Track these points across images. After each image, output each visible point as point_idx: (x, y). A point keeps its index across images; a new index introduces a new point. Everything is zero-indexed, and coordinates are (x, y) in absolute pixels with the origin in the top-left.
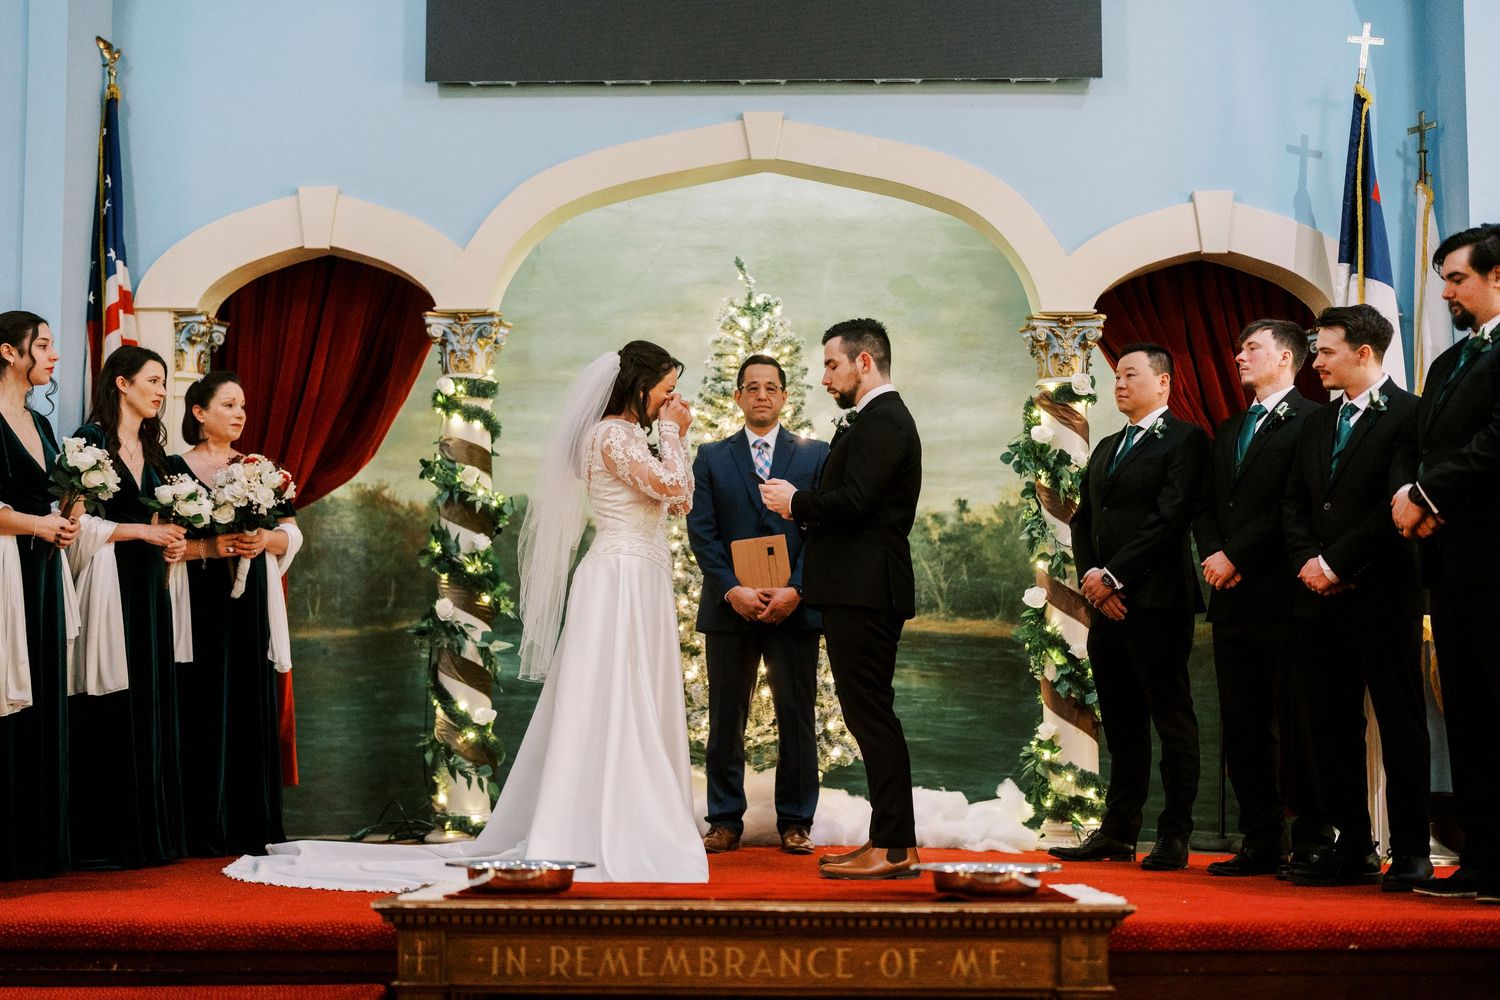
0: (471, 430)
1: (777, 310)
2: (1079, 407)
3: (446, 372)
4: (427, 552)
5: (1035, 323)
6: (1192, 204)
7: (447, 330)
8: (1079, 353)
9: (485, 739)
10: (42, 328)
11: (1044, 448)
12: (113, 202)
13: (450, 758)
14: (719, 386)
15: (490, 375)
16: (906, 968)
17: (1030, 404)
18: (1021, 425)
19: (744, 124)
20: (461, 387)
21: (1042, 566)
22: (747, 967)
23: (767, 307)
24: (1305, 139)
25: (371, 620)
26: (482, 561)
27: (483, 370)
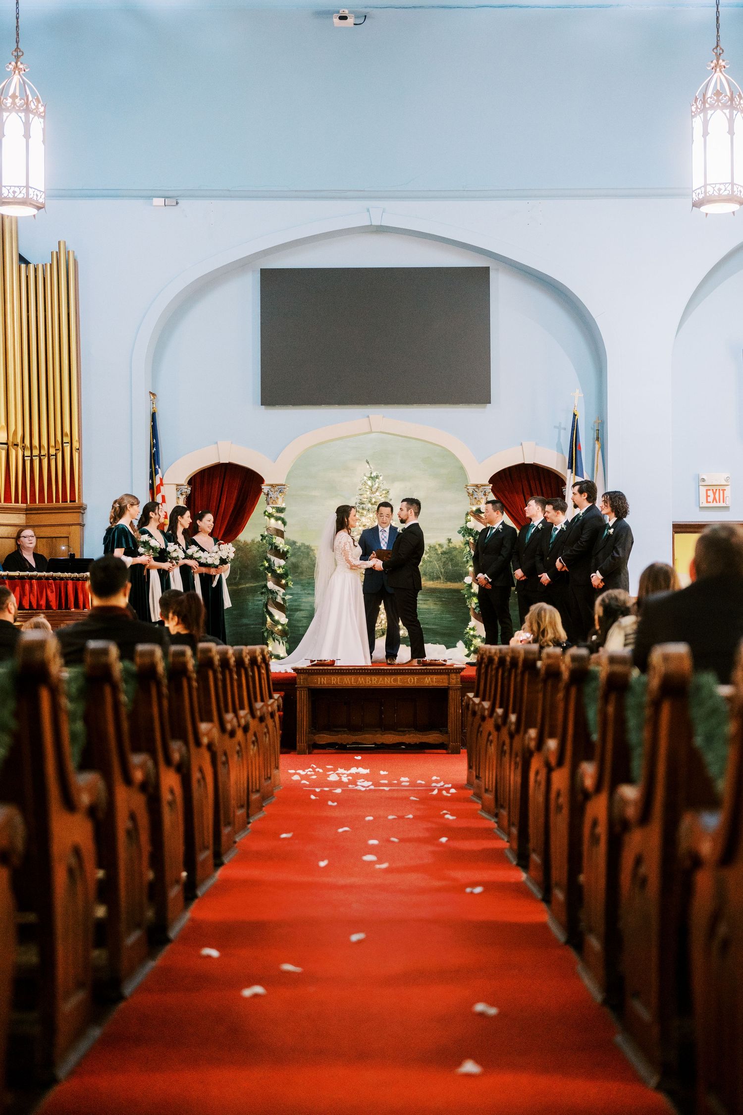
0: (277, 524)
1: (381, 478)
3: (268, 504)
4: (263, 565)
5: (468, 487)
6: (522, 446)
7: (269, 490)
8: (483, 497)
9: (284, 629)
10: (161, 506)
11: (471, 530)
12: (156, 449)
13: (273, 634)
14: (361, 506)
15: (283, 505)
16: (414, 682)
17: (467, 514)
18: (465, 522)
19: (369, 419)
22: (377, 682)
23: (377, 477)
24: (560, 423)
26: (283, 569)
27: (281, 504)
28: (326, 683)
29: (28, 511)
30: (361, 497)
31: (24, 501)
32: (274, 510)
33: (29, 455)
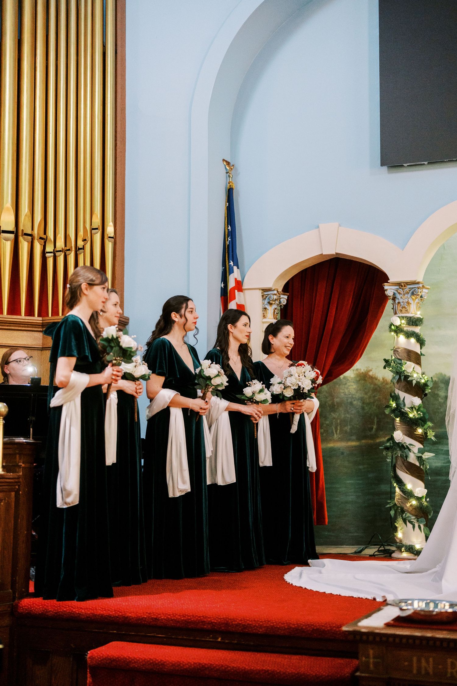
0: (409, 343)
3: (396, 313)
4: (388, 406)
7: (396, 292)
9: (421, 504)
10: (190, 303)
12: (232, 239)
13: (403, 514)
15: (419, 314)
20: (403, 321)
25: (365, 437)
26: (418, 411)
27: (415, 312)
28: (431, 671)
33: (52, 250)
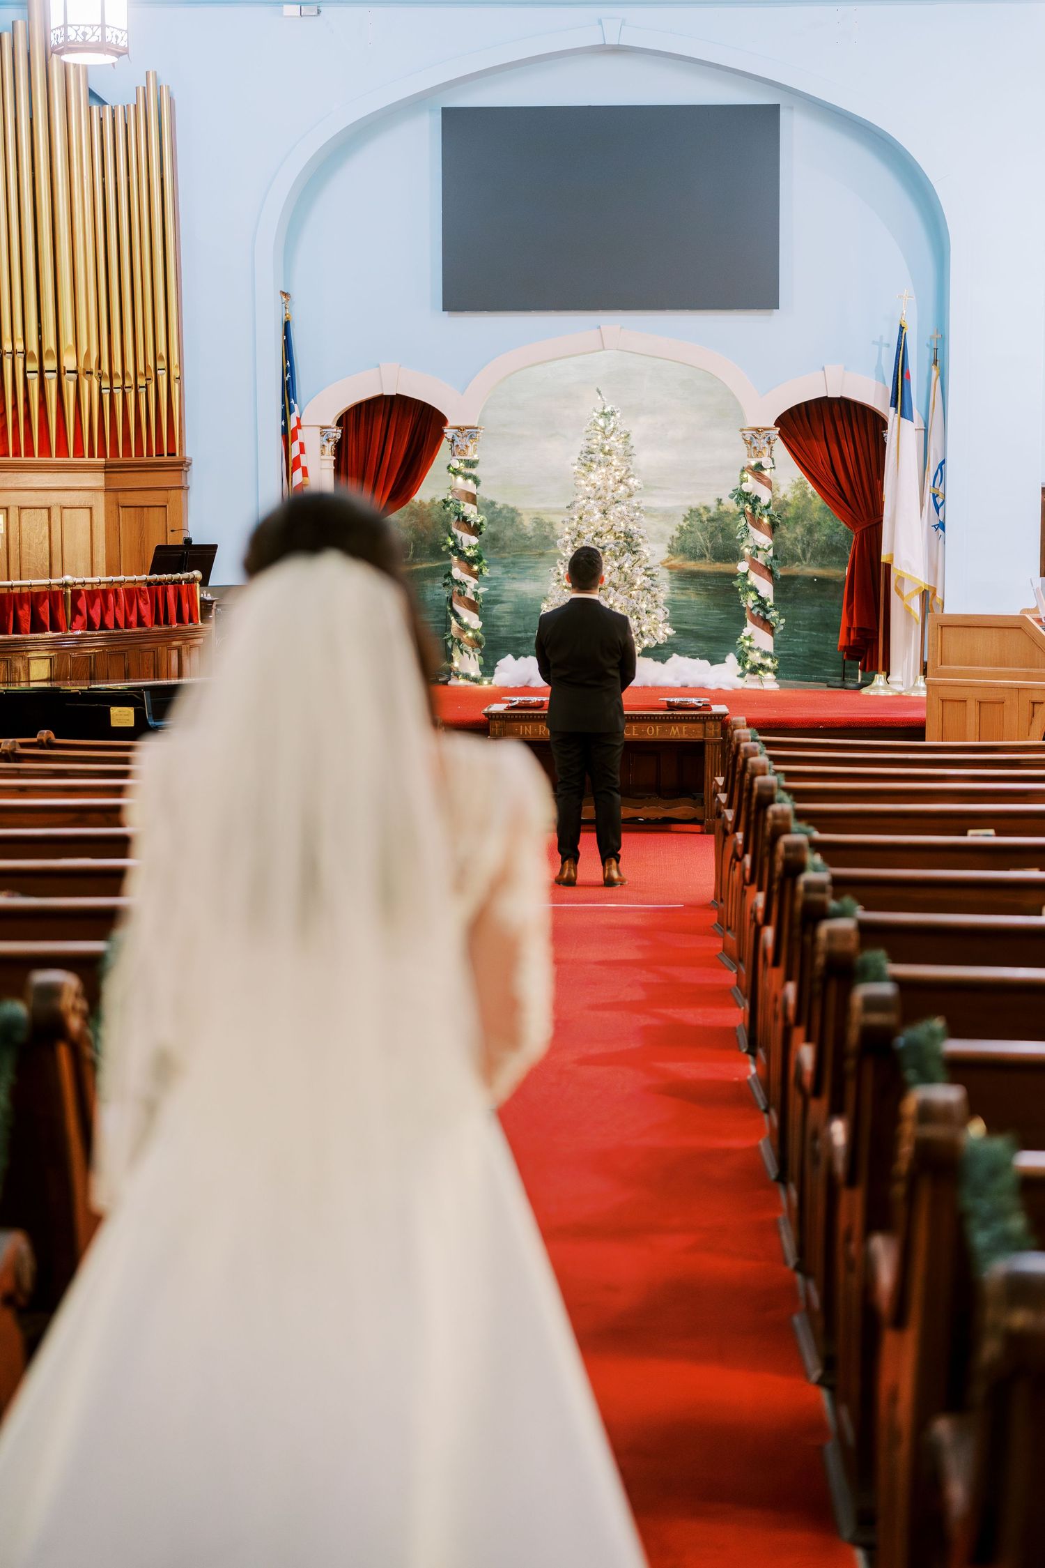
0: (466, 484)
1: (618, 415)
2: (766, 473)
3: (454, 455)
4: (445, 544)
5: (744, 432)
6: (823, 372)
7: (454, 435)
8: (767, 446)
9: (477, 636)
11: (748, 494)
12: (291, 375)
13: (459, 645)
14: (589, 456)
15: (476, 457)
16: (655, 732)
17: (743, 471)
18: (739, 482)
19: (601, 331)
21: (747, 551)
23: (612, 413)
24: (881, 337)
26: (474, 549)
27: (472, 455)
28: (530, 733)
29: (108, 469)
30: (589, 444)
31: (102, 454)
32: (462, 464)
33: (108, 386)
